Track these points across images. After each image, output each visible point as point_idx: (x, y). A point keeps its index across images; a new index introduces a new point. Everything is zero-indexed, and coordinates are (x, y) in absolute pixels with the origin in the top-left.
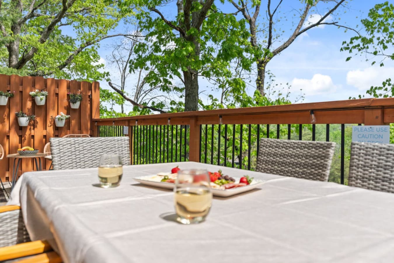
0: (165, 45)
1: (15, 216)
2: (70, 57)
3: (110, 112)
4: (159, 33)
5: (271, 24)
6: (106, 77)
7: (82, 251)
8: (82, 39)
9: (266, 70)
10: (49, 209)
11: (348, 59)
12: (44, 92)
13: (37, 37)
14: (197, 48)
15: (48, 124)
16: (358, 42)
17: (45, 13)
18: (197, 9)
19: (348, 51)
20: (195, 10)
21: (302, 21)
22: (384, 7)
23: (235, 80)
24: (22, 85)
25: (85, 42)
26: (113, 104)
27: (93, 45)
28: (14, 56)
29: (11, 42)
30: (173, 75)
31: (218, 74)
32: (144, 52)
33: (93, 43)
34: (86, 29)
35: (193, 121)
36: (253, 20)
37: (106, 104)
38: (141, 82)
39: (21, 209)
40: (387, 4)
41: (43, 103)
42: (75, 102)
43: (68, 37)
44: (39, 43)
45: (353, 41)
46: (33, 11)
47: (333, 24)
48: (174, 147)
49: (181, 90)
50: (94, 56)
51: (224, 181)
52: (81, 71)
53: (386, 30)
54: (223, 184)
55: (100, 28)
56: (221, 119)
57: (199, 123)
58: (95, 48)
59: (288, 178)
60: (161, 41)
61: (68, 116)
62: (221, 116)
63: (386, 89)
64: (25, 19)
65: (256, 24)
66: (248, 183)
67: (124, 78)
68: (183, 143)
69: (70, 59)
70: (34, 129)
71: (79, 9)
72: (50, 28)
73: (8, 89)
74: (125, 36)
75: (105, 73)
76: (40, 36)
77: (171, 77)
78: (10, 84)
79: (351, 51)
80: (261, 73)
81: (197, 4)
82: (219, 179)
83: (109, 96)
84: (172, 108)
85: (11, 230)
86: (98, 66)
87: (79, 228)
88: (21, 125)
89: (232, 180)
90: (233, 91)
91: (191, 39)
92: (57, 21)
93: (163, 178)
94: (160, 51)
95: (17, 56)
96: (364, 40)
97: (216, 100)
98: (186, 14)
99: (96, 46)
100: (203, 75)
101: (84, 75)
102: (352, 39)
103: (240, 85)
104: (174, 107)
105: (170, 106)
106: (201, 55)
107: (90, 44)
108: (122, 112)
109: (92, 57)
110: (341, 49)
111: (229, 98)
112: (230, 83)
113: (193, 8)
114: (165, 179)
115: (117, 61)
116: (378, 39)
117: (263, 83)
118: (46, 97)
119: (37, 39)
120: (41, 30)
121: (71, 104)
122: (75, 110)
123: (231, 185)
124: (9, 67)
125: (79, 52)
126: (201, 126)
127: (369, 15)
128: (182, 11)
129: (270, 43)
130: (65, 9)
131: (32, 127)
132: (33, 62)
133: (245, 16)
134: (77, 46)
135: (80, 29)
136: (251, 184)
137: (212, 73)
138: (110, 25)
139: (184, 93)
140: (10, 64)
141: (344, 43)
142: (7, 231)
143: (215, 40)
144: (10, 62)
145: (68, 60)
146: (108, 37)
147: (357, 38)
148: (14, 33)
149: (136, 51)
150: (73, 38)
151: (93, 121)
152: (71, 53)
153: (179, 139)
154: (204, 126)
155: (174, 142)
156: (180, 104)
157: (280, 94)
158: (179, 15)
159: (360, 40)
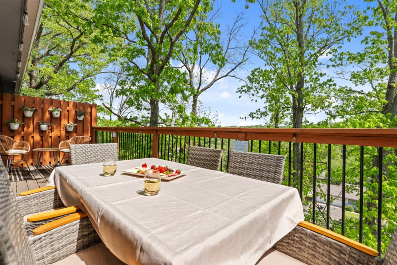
0: (139, 83)
1: (52, 192)
2: (75, 84)
3: (102, 120)
4: (135, 75)
5: (201, 74)
6: (100, 98)
7: (102, 211)
8: (83, 72)
9: (198, 99)
10: (79, 190)
11: (240, 97)
12: (59, 109)
13: (51, 69)
14: (158, 86)
15: (62, 129)
16: (246, 88)
17: (57, 53)
18: (159, 63)
19: (240, 93)
20: (157, 64)
21: (218, 73)
22: (259, 71)
23: (180, 106)
24: (43, 104)
25: (86, 75)
26: (104, 115)
27: (91, 77)
28: (33, 81)
29: (32, 71)
30: (142, 101)
31: (170, 101)
32: (125, 85)
33: (92, 76)
34: (87, 67)
35: (155, 132)
36: (191, 71)
37: (100, 115)
38: (123, 102)
39: (56, 188)
40: (259, 69)
41: (58, 116)
42: (81, 116)
43: (74, 70)
44: (53, 73)
45: (243, 88)
46: (48, 52)
47: (234, 76)
48: (144, 143)
49: (148, 110)
50: (92, 84)
51: (168, 172)
52: (82, 93)
53: (258, 83)
54: (168, 174)
55: (96, 67)
56: (170, 132)
57: (158, 133)
58: (92, 79)
59: (200, 168)
60: (136, 80)
61: (76, 125)
62: (170, 131)
63: (258, 114)
64: (42, 56)
65: (193, 72)
66: (179, 173)
67: (112, 99)
68: (149, 141)
69: (75, 85)
70: (51, 132)
71: (82, 53)
72: (61, 64)
73: (33, 106)
74: (113, 73)
75: (99, 95)
76: (54, 69)
77: (141, 102)
78: (34, 103)
79: (241, 93)
80: (195, 101)
81: (159, 61)
82: (166, 171)
83: (102, 109)
84: (142, 120)
85: (50, 200)
86: (94, 91)
87: (99, 201)
88: (42, 130)
89: (172, 171)
90: (178, 112)
91: (154, 81)
92: (66, 60)
93: (138, 170)
94: (135, 85)
95: (36, 80)
96: (248, 87)
97: (169, 116)
98: (152, 65)
99: (94, 78)
100: (161, 102)
101: (85, 96)
102: (242, 87)
103: (182, 109)
104: (144, 119)
105: (141, 119)
106: (160, 90)
107: (89, 76)
108: (111, 120)
109: (90, 85)
110: (237, 92)
111: (176, 115)
112: (177, 107)
113: (156, 63)
114: (139, 171)
115: (108, 88)
116: (255, 87)
117: (196, 107)
118: (61, 112)
119: (52, 71)
120: (54, 64)
121: (78, 117)
122: (80, 121)
123: (171, 175)
124: (30, 87)
125: (81, 81)
126: (159, 135)
127: (251, 74)
128: (149, 63)
129: (200, 85)
130: (72, 53)
131: (50, 131)
132: (48, 85)
133: (187, 68)
134: (80, 77)
135: (83, 67)
136: (181, 173)
137: (166, 101)
138: (104, 65)
139: (150, 112)
140: (30, 86)
141: (239, 88)
142: (48, 201)
143: (168, 82)
144: (31, 84)
145: (74, 85)
146: (102, 73)
147: (244, 86)
148: (34, 65)
149: (121, 85)
150: (77, 71)
151: (92, 128)
152: (76, 81)
153: (146, 139)
154: (161, 135)
155: (144, 140)
156: (148, 117)
157: (205, 114)
158: (147, 65)
159: (246, 87)
